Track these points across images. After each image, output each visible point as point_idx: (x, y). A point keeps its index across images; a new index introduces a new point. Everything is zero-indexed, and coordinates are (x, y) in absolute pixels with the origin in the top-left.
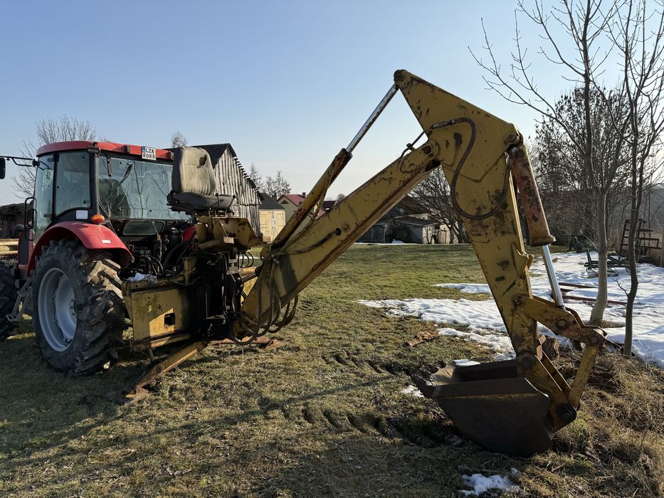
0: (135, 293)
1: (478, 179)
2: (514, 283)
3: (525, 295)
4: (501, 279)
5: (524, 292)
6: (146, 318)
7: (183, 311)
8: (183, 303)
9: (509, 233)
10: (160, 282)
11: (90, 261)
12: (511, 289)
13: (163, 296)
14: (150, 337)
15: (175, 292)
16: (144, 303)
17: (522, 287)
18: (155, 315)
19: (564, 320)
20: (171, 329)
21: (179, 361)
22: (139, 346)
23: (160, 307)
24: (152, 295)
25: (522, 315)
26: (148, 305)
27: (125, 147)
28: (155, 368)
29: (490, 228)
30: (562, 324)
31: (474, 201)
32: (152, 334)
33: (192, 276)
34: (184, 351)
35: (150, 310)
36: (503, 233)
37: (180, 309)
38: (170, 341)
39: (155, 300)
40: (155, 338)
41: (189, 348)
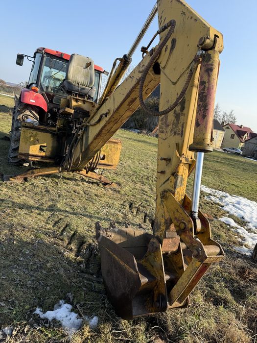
0: (24, 128)
1: (175, 82)
2: (168, 179)
3: (171, 191)
4: (163, 172)
5: (171, 189)
6: (28, 143)
7: (52, 147)
8: (53, 143)
9: (178, 134)
10: (41, 127)
11: (23, 109)
12: (166, 183)
13: (41, 135)
14: (29, 154)
15: (49, 135)
16: (29, 135)
17: (172, 183)
18: (34, 143)
19: (184, 223)
20: (43, 154)
21: (46, 173)
22: (21, 156)
23: (38, 140)
24: (34, 132)
25: (165, 207)
26: (31, 137)
27: (62, 54)
28: (31, 171)
29: (170, 127)
30: (182, 226)
31: (168, 102)
32: (31, 153)
33: (59, 129)
34: (50, 169)
35: (32, 140)
36: (175, 133)
37: (51, 145)
38: (41, 160)
39: (36, 135)
40: (33, 156)
41: (54, 168)
